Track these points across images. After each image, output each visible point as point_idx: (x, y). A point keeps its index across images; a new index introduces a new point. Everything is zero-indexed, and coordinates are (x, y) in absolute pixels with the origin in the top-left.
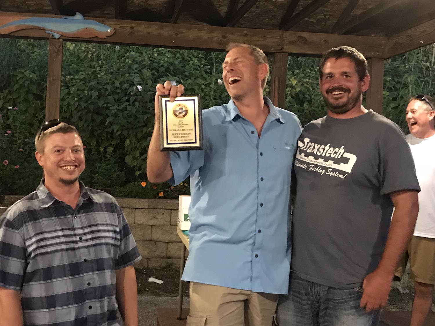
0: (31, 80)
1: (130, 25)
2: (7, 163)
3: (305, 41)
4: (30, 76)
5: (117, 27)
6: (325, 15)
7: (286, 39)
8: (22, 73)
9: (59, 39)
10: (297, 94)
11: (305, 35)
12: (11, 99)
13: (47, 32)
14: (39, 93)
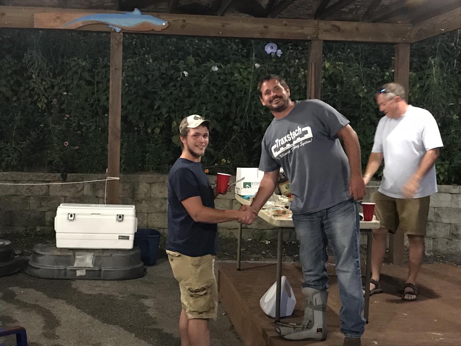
0: (83, 67)
1: (182, 18)
2: (68, 144)
3: (339, 29)
4: (82, 63)
5: (171, 20)
6: (356, 6)
7: (321, 27)
8: (75, 61)
9: (119, 32)
10: (330, 76)
11: (338, 23)
12: (64, 85)
13: (109, 26)
14: (91, 79)
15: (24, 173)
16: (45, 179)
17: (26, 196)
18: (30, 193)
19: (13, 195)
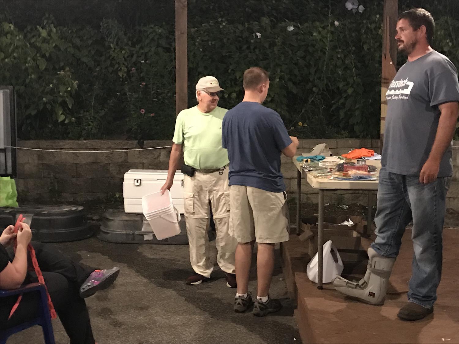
0: (160, 35)
2: (144, 112)
4: (159, 31)
8: (151, 28)
12: (143, 53)
14: (168, 46)
15: (103, 141)
16: (124, 146)
17: (106, 163)
18: (110, 161)
19: (93, 163)
